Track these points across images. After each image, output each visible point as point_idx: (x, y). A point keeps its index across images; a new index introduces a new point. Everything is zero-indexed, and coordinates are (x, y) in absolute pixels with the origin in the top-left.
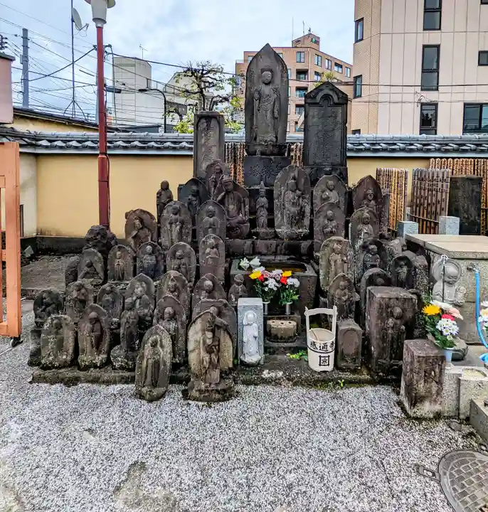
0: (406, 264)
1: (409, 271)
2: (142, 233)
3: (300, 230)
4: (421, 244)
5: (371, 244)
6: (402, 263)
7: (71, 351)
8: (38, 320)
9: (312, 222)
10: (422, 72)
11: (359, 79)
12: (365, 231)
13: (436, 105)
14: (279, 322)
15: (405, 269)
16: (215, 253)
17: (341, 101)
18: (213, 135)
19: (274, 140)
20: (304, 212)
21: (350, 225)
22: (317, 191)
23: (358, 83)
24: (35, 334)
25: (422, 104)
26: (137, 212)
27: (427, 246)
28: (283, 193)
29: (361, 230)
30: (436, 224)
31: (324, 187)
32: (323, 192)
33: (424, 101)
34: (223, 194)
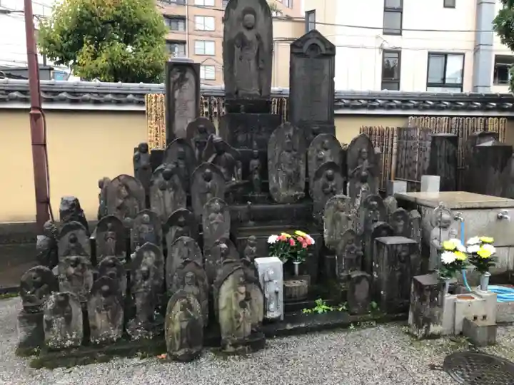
0: (402, 219)
1: (405, 225)
2: (128, 202)
3: (297, 193)
4: (413, 200)
5: (372, 200)
6: (400, 217)
7: (81, 329)
8: (28, 304)
9: (307, 184)
10: (385, 11)
11: (312, 15)
12: (363, 189)
13: (399, 53)
14: (291, 282)
15: (402, 223)
16: (220, 218)
17: (329, 52)
18: (189, 87)
19: (258, 93)
20: (299, 174)
21: (348, 184)
22: (311, 151)
23: (310, 20)
24: (25, 320)
25: (385, 51)
26: (122, 178)
27: (419, 202)
28: (277, 154)
29: (360, 188)
30: (419, 184)
31: (319, 146)
32: (318, 151)
33: (386, 46)
34: (214, 156)
